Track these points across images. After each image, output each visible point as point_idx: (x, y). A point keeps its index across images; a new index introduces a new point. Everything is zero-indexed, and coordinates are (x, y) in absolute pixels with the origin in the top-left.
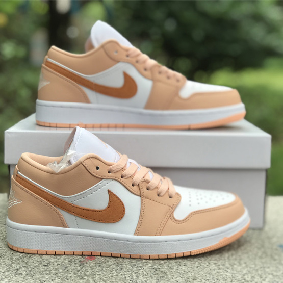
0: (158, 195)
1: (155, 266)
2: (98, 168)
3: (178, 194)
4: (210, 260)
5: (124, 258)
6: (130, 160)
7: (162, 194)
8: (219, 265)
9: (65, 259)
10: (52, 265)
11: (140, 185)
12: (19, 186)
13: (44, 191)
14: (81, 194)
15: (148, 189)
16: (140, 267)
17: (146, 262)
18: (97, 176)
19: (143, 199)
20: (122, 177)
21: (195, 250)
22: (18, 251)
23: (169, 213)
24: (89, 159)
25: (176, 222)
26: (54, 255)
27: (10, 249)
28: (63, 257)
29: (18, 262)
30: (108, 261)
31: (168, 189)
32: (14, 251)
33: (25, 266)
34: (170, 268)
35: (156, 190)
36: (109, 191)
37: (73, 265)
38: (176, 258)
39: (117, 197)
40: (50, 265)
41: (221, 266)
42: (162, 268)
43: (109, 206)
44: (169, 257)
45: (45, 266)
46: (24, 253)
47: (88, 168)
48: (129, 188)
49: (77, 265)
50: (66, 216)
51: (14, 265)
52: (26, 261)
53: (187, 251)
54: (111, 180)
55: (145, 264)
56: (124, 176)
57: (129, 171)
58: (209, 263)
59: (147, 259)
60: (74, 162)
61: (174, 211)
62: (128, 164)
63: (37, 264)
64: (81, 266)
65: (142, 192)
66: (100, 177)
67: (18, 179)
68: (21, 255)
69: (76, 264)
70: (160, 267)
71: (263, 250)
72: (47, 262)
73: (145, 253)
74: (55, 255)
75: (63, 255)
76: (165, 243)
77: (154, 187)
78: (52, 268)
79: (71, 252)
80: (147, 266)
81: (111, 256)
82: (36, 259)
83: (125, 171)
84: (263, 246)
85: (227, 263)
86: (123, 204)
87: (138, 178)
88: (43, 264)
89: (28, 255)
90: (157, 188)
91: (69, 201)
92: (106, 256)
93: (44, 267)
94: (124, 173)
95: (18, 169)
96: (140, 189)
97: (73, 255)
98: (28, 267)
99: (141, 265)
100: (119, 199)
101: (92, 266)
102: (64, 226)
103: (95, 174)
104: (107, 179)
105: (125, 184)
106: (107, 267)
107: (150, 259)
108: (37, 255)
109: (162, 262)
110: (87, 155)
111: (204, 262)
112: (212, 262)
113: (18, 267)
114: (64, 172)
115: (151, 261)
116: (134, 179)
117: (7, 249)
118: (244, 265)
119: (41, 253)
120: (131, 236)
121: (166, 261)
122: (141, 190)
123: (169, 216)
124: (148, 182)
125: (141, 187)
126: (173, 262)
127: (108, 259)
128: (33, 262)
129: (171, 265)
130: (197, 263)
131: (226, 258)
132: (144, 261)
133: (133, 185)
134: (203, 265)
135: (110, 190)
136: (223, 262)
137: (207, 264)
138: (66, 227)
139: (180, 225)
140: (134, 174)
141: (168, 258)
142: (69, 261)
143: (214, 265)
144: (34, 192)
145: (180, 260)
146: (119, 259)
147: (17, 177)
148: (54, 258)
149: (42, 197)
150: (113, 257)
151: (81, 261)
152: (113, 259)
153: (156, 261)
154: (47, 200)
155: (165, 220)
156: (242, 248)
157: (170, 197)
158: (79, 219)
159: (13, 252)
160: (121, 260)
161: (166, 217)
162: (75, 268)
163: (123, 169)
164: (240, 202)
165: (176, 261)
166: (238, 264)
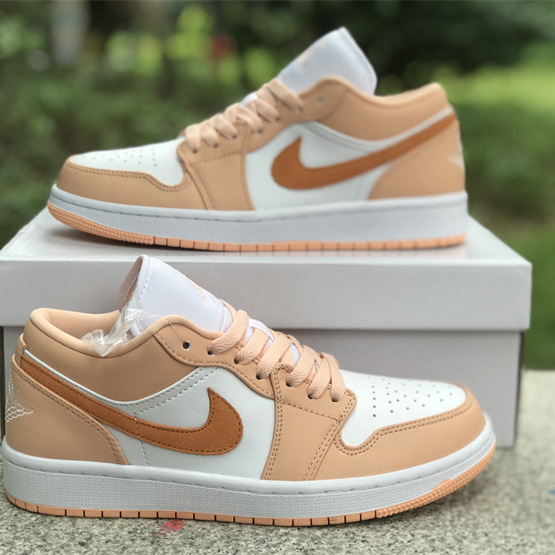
0: (310, 397)
1: (303, 544)
2: (186, 345)
3: (350, 393)
4: (415, 528)
5: (240, 524)
6: (253, 322)
7: (317, 394)
8: (433, 540)
9: (122, 528)
10: (96, 543)
11: (273, 377)
12: (27, 380)
13: (77, 392)
14: (152, 399)
15: (288, 385)
16: (274, 546)
17: (286, 534)
18: (185, 361)
19: (279, 405)
20: (236, 362)
21: (385, 507)
22: (26, 510)
23: (331, 432)
24: (169, 328)
25: (347, 451)
26: (100, 519)
27: (11, 503)
28: (119, 522)
29: (26, 535)
30: (209, 532)
31: (331, 382)
32: (19, 508)
33: (41, 546)
34: (334, 548)
35: (305, 385)
36: (210, 392)
37: (138, 542)
38: (346, 524)
39: (227, 403)
40: (92, 543)
41: (437, 543)
42: (318, 548)
43: (209, 421)
44: (331, 523)
45: (82, 544)
46: (38, 513)
47: (166, 346)
48: (251, 384)
49: (146, 543)
50: (123, 441)
51: (18, 543)
52: (43, 533)
53: (367, 510)
54: (214, 369)
55: (283, 538)
56: (242, 360)
57: (250, 349)
58: (413, 535)
59: (287, 527)
60: (139, 333)
61: (342, 427)
62: (249, 332)
63: (64, 541)
64: (155, 546)
65: (276, 391)
66: (191, 363)
67: (26, 365)
68: (34, 519)
69: (143, 539)
70: (314, 547)
71: (520, 502)
72: (86, 535)
73: (284, 515)
74: (102, 517)
75: (117, 518)
76: (324, 494)
77: (301, 380)
78: (95, 549)
79: (133, 512)
80: (287, 543)
81: (215, 520)
82: (64, 528)
83: (243, 350)
84: (521, 493)
85: (449, 534)
86: (238, 417)
87: (269, 361)
88: (78, 540)
89: (48, 519)
90: (307, 381)
91: (130, 412)
92: (204, 521)
93: (79, 548)
94: (241, 352)
95: (24, 344)
96: (273, 383)
97: (139, 517)
98: (48, 548)
99: (275, 541)
100: (231, 407)
101: (177, 545)
102: (119, 460)
103: (180, 358)
104: (205, 367)
105: (242, 376)
106: (208, 548)
107: (293, 526)
108: (66, 519)
109: (319, 533)
110: (164, 318)
111: (402, 533)
112: (419, 533)
113: (27, 549)
114: (118, 354)
115: (296, 532)
116: (260, 364)
117: (4, 504)
118: (483, 539)
119: (73, 515)
120: (255, 481)
121: (326, 531)
122: (275, 387)
123: (332, 438)
124: (289, 370)
125: (274, 382)
126: (340, 533)
127: (208, 526)
128: (57, 536)
129: (335, 540)
130: (388, 535)
131: (448, 523)
132: (282, 531)
133: (258, 377)
134: (402, 539)
135: (212, 388)
136: (442, 532)
137: (410, 537)
138: (124, 464)
139: (354, 456)
140: (261, 355)
141: (330, 525)
142: (130, 532)
143: (422, 541)
144: (57, 393)
145: (354, 529)
146: (231, 526)
147: (24, 361)
148: (101, 525)
149: (74, 403)
150: (220, 522)
151: (153, 533)
152: (220, 527)
153: (306, 532)
154: (83, 409)
155: (323, 447)
156: (480, 497)
157: (334, 400)
158: (149, 448)
159: (16, 512)
160: (235, 528)
161: (325, 442)
162: (141, 549)
163: (238, 345)
164: (475, 405)
165: (346, 530)
166: (471, 536)
